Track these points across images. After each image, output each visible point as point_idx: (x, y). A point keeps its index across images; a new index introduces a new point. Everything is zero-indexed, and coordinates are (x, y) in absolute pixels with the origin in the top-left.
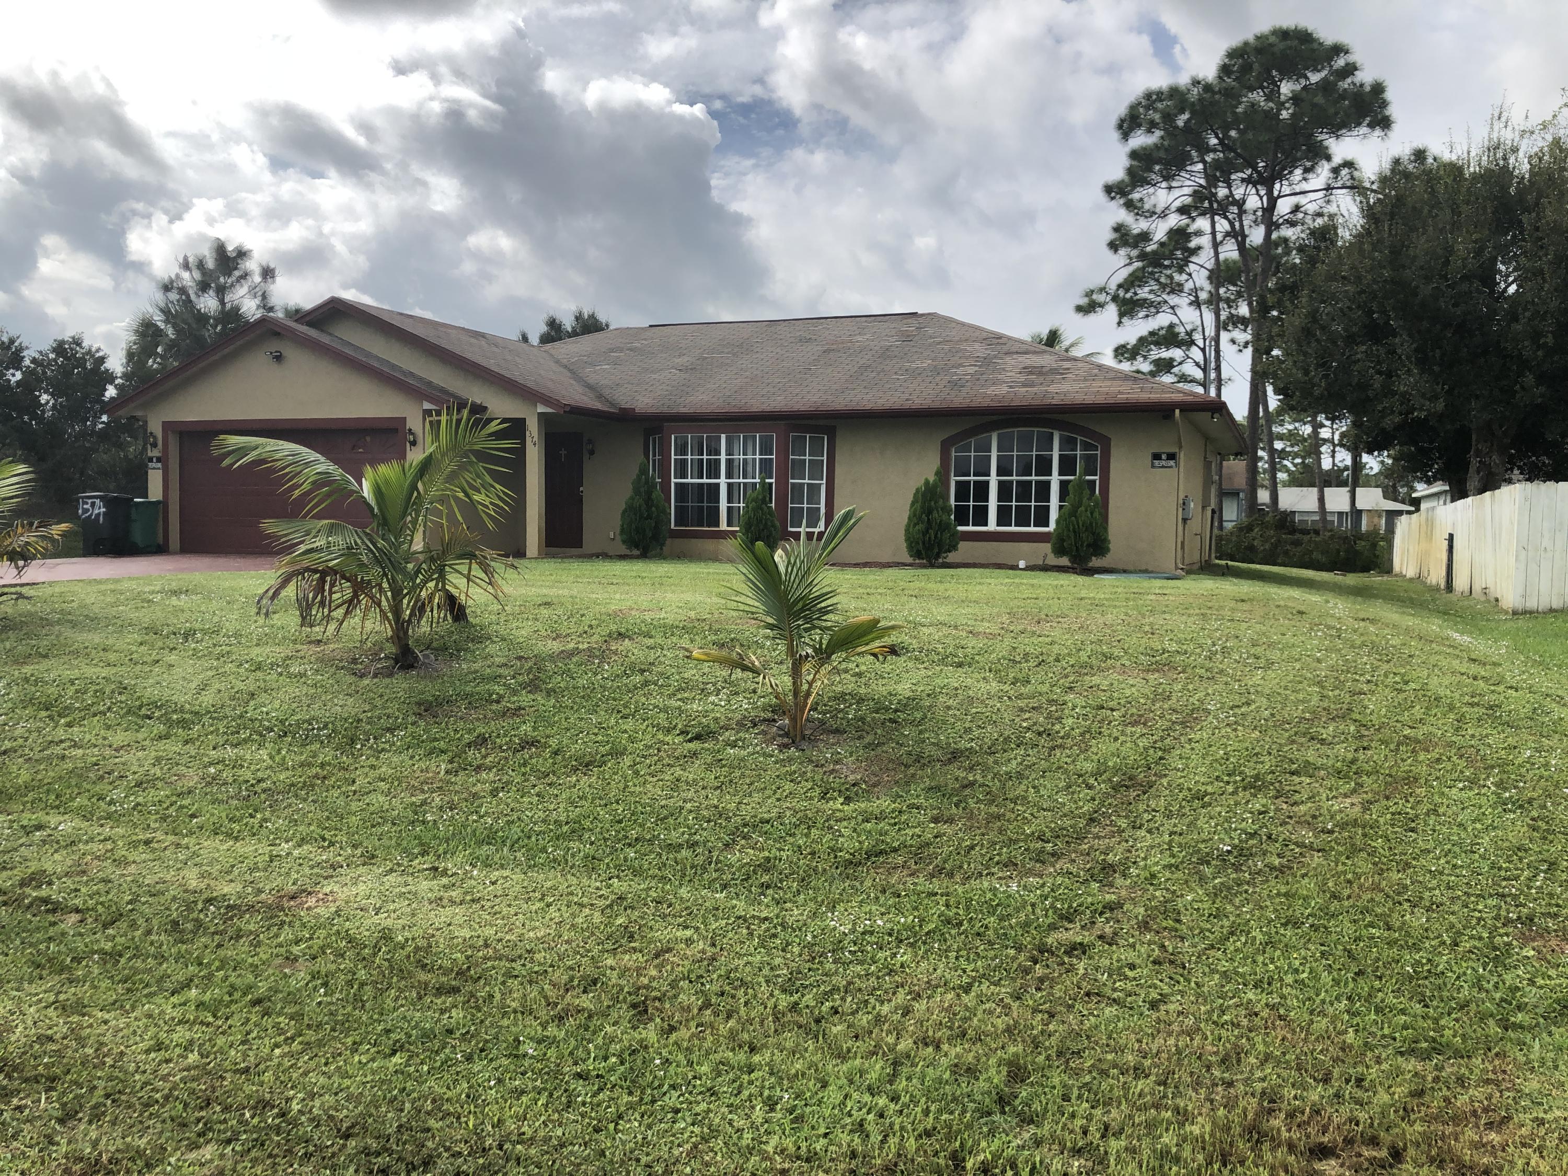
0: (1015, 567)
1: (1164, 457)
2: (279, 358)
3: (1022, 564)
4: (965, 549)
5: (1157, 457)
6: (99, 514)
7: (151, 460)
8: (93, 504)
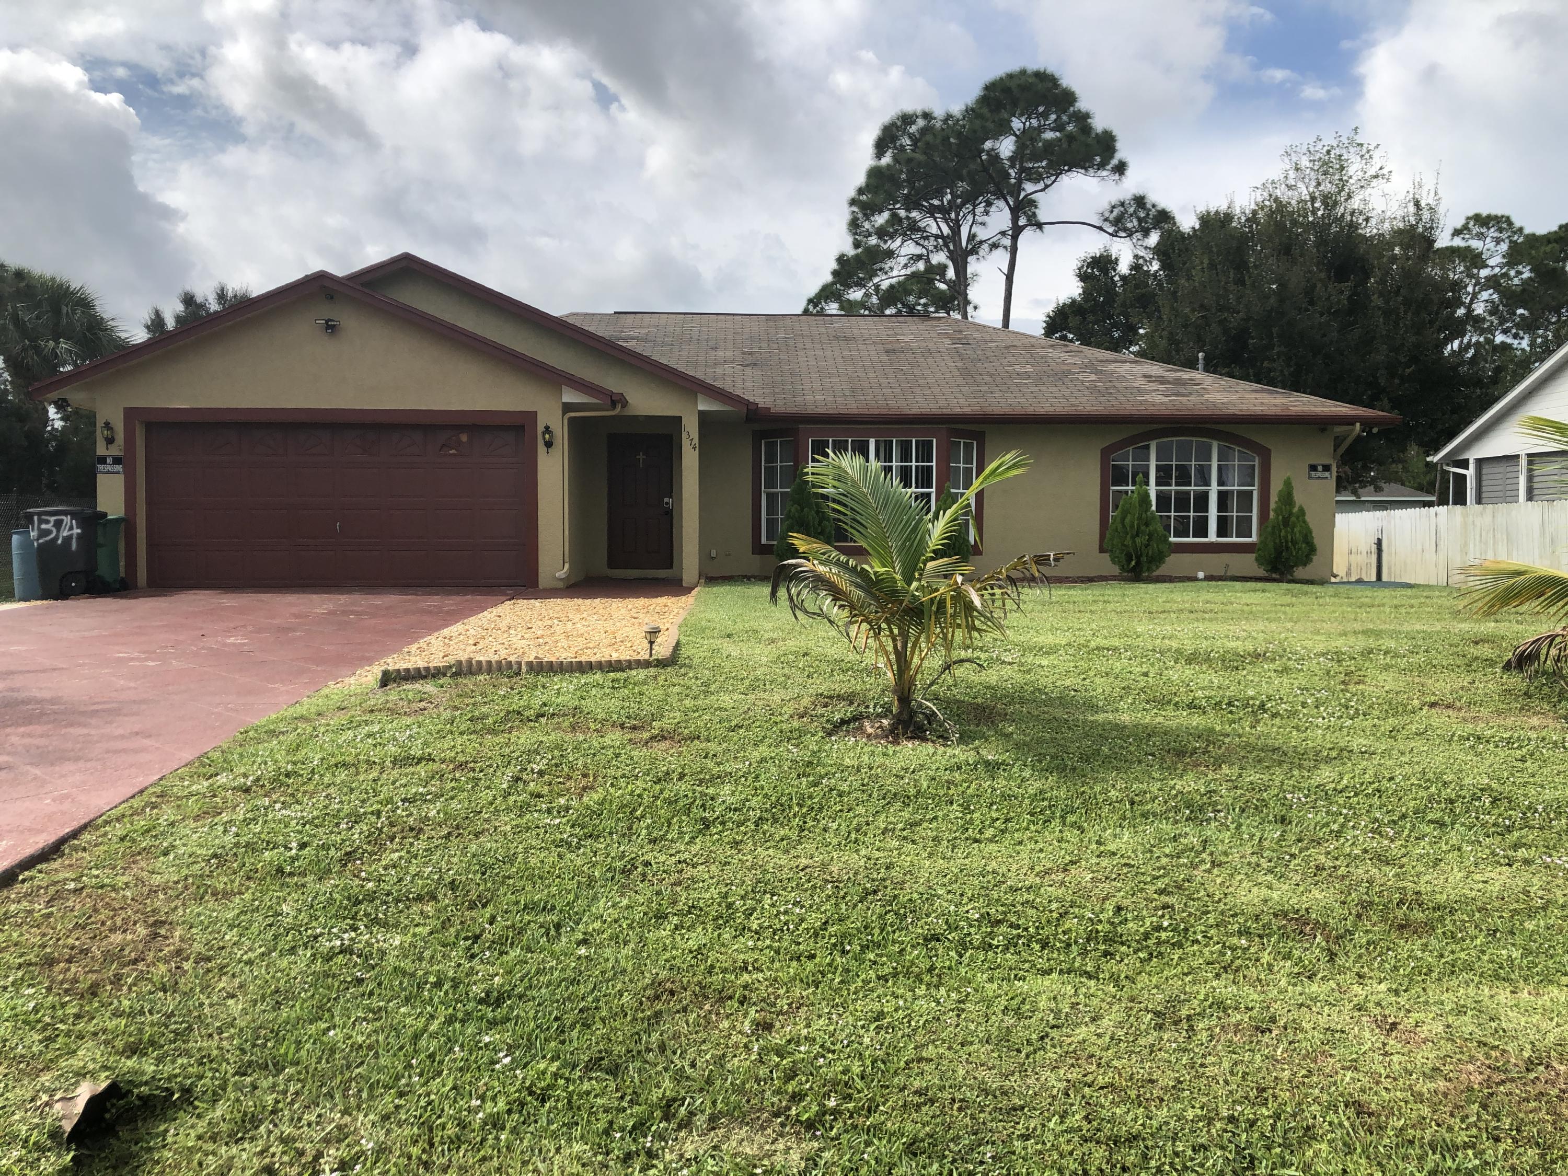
0: (1196, 579)
1: (1320, 468)
2: (331, 328)
3: (1201, 575)
4: (1173, 563)
5: (1313, 468)
6: (70, 537)
7: (103, 460)
8: (58, 524)
